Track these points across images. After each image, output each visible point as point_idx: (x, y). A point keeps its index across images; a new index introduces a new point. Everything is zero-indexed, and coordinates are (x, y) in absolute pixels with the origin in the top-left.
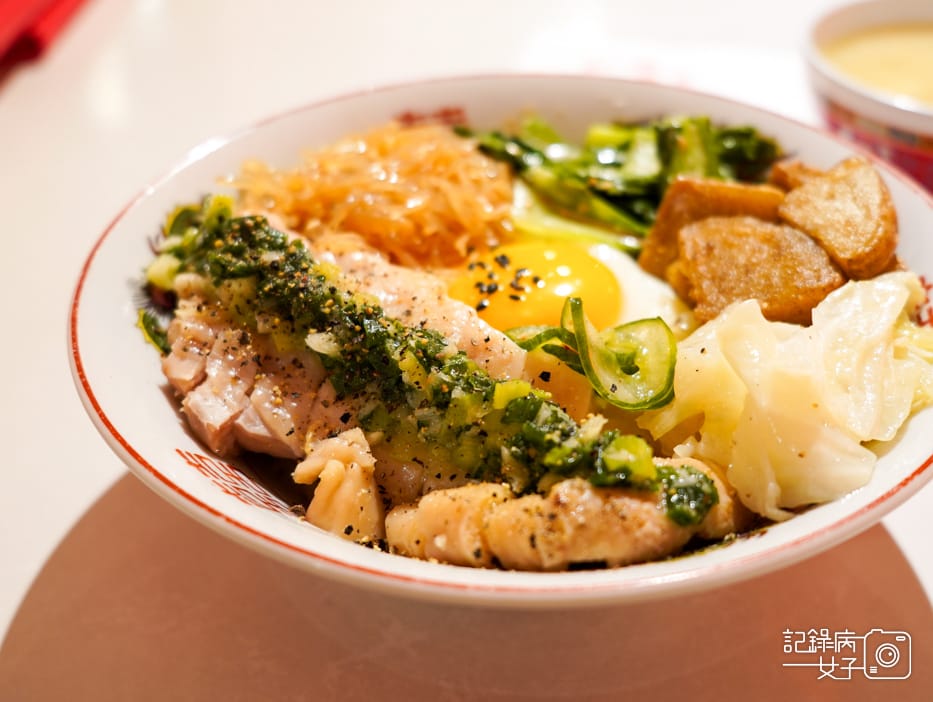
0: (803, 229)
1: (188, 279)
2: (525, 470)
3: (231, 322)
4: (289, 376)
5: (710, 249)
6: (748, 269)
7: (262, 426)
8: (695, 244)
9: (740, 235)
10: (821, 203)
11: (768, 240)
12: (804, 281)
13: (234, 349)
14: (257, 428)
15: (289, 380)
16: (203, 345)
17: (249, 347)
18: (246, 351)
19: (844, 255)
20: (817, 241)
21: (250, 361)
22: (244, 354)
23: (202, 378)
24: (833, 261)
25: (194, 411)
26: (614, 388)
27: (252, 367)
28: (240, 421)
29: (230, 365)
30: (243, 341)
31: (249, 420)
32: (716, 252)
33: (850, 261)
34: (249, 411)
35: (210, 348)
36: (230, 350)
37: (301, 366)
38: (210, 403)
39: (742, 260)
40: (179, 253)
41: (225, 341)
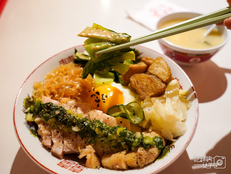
0: (154, 75)
1: (37, 119)
2: (127, 146)
3: (53, 128)
4: (69, 136)
5: (137, 82)
6: (147, 86)
7: (69, 149)
8: (134, 81)
9: (143, 78)
10: (156, 68)
11: (149, 78)
12: (159, 87)
13: (56, 134)
14: (68, 150)
15: (70, 137)
16: (49, 135)
17: (59, 133)
18: (59, 134)
19: (165, 80)
20: (158, 78)
21: (61, 136)
22: (59, 135)
23: (52, 143)
24: (163, 82)
25: (55, 152)
26: (135, 121)
27: (62, 137)
28: (64, 150)
29: (57, 138)
30: (58, 132)
31: (66, 149)
32: (139, 82)
33: (166, 81)
34: (65, 147)
35: (51, 136)
36: (56, 135)
37: (71, 133)
38: (57, 149)
39: (145, 84)
40: (31, 112)
41: (54, 133)
